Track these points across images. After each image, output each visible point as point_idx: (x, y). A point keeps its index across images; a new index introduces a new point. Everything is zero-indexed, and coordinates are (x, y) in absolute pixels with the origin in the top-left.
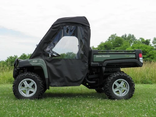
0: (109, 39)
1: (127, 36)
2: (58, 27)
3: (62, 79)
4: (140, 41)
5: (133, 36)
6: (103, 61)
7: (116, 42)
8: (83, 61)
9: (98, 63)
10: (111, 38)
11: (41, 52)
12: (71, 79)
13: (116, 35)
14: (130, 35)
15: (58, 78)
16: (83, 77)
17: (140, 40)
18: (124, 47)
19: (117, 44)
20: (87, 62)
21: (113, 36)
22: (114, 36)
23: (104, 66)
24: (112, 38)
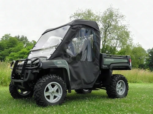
0: (2, 39)
1: (20, 38)
2: (77, 28)
3: (79, 81)
4: (32, 44)
5: (26, 38)
6: (109, 64)
7: (10, 42)
8: (94, 64)
9: (107, 66)
10: (4, 38)
11: (62, 53)
12: (86, 81)
13: (10, 35)
14: (23, 36)
15: (76, 80)
16: (95, 79)
17: (33, 42)
18: (18, 48)
19: (11, 45)
20: (98, 64)
21: (6, 36)
22: (8, 35)
23: (111, 69)
24: (6, 38)
